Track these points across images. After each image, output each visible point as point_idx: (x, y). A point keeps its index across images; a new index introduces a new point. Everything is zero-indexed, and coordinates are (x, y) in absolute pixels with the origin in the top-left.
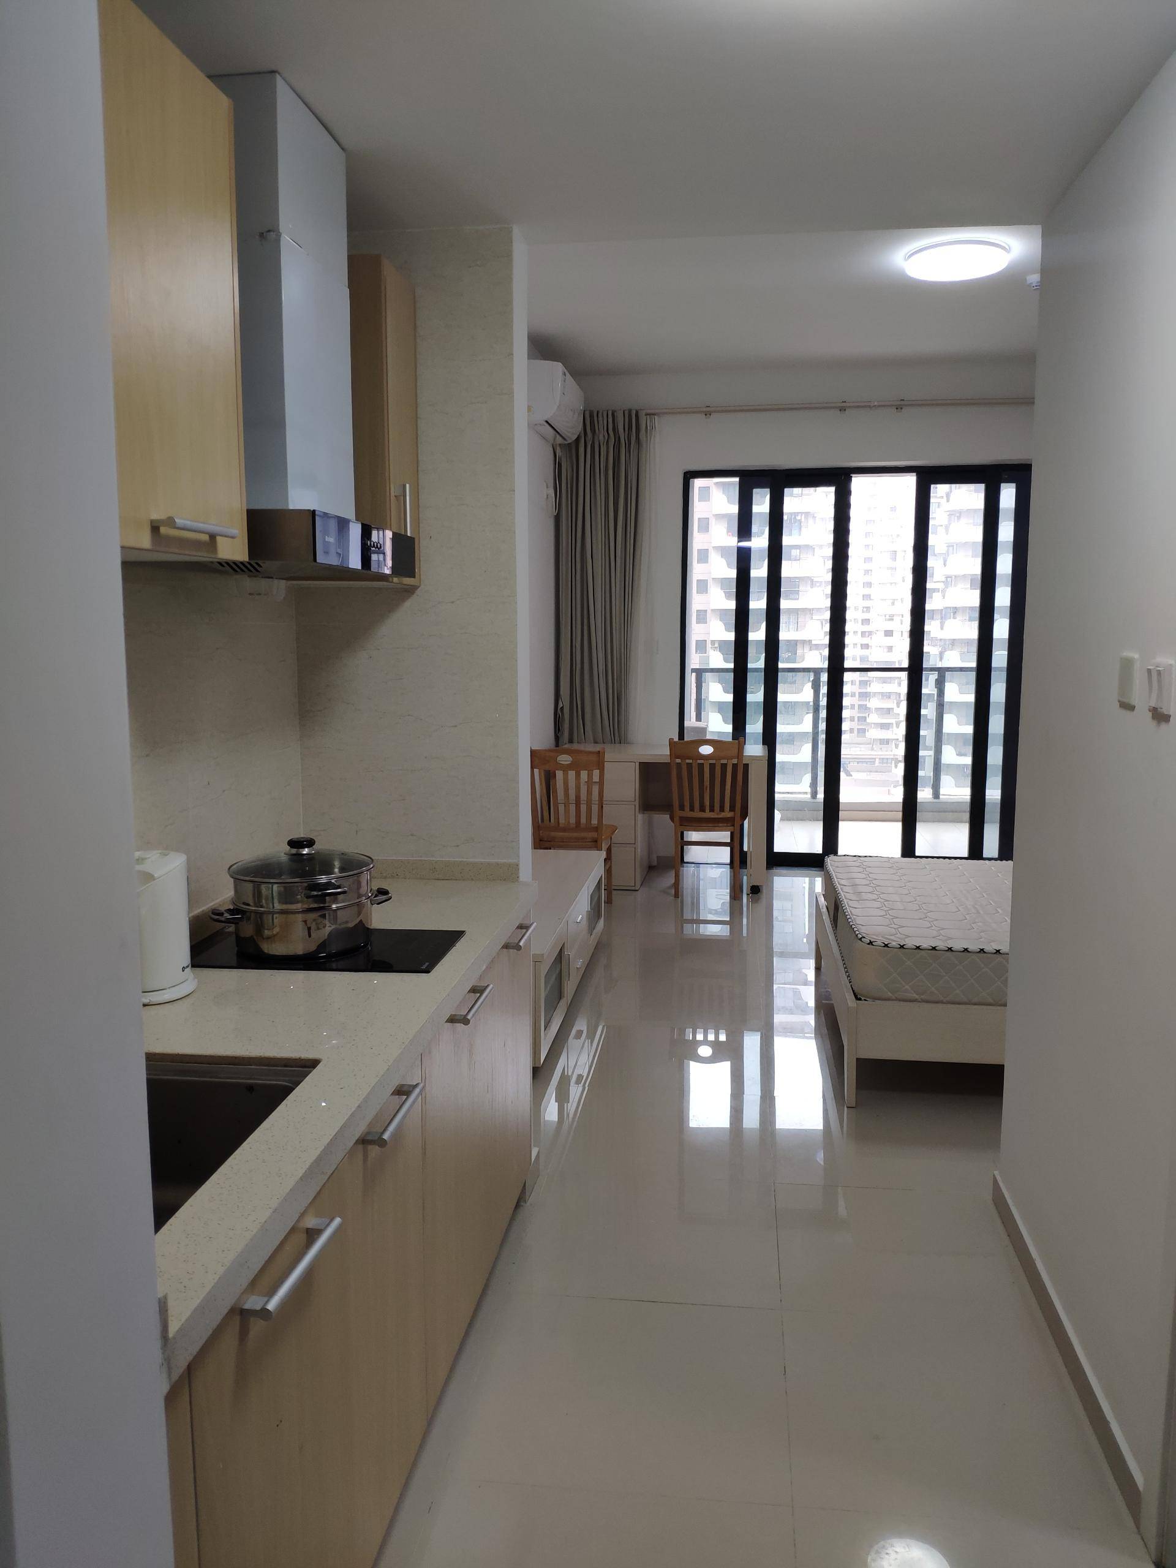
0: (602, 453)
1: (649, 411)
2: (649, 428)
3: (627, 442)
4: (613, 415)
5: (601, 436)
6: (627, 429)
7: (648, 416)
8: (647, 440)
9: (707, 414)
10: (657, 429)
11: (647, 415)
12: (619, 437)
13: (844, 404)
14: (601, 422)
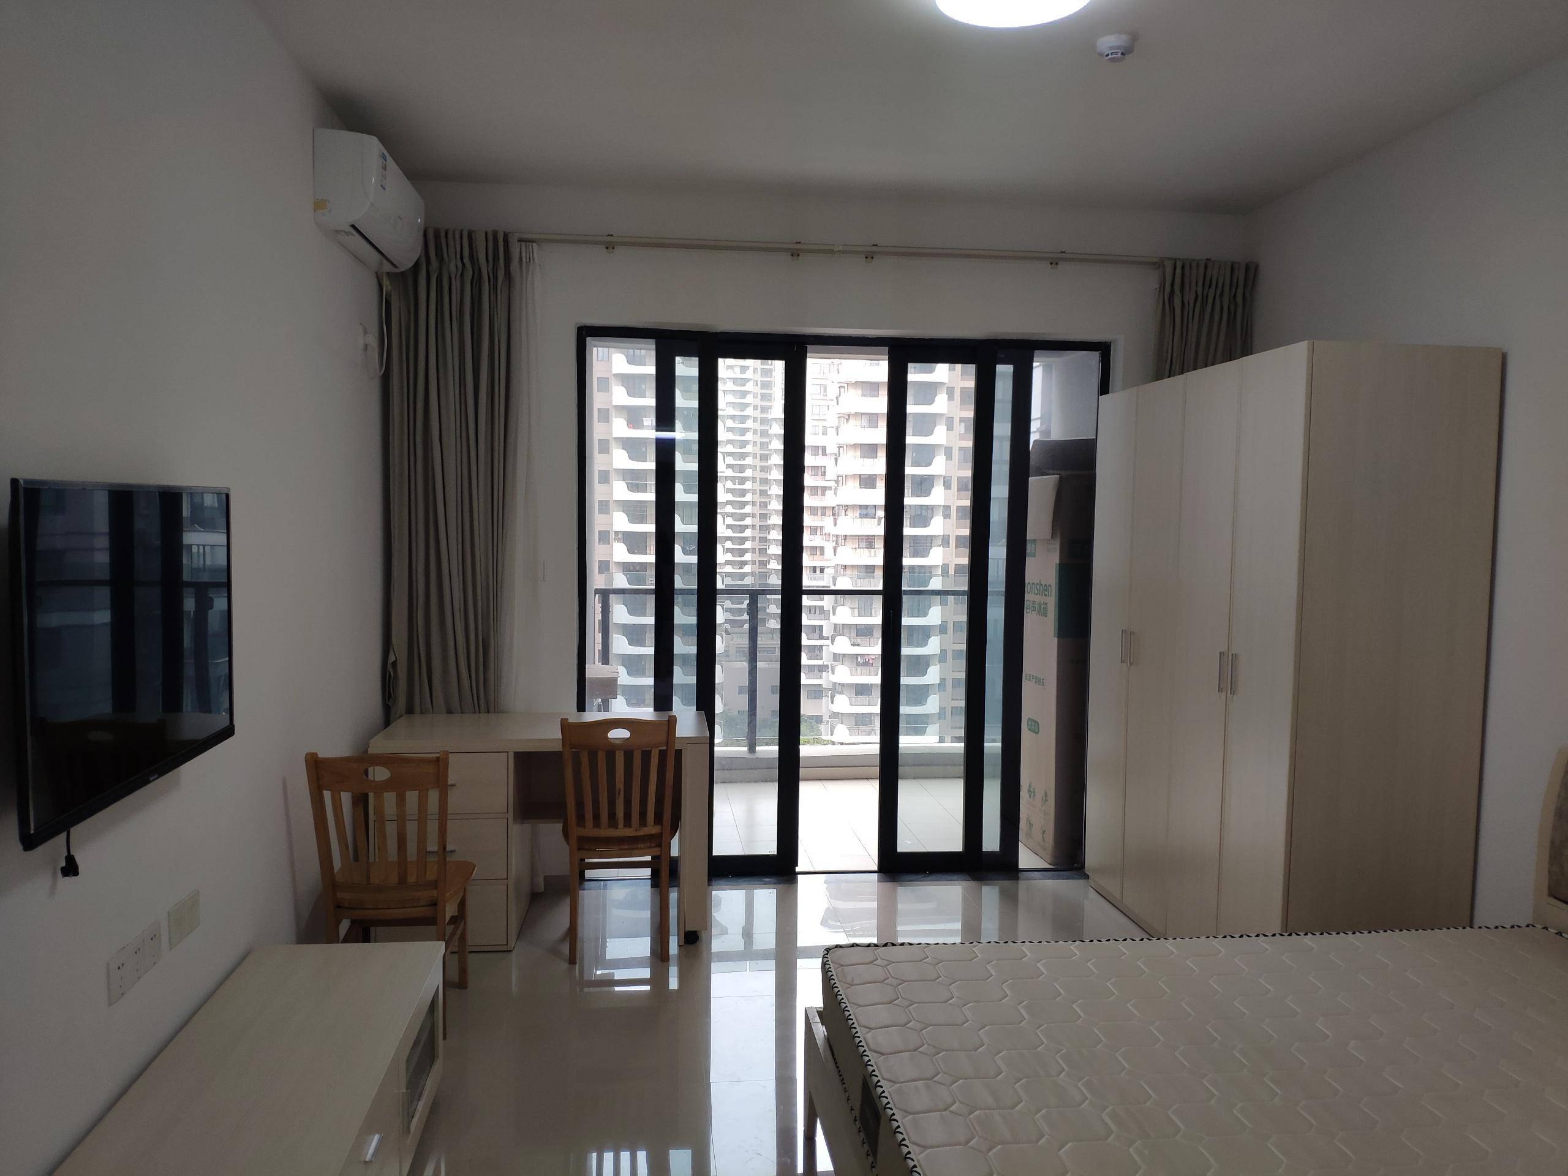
0: (454, 291)
1: (524, 236)
2: (524, 259)
3: (491, 275)
4: (470, 238)
5: (453, 266)
6: (491, 259)
7: (523, 244)
8: (522, 276)
9: (610, 246)
10: (536, 261)
11: (520, 241)
12: (480, 269)
13: (798, 246)
14: (451, 244)
